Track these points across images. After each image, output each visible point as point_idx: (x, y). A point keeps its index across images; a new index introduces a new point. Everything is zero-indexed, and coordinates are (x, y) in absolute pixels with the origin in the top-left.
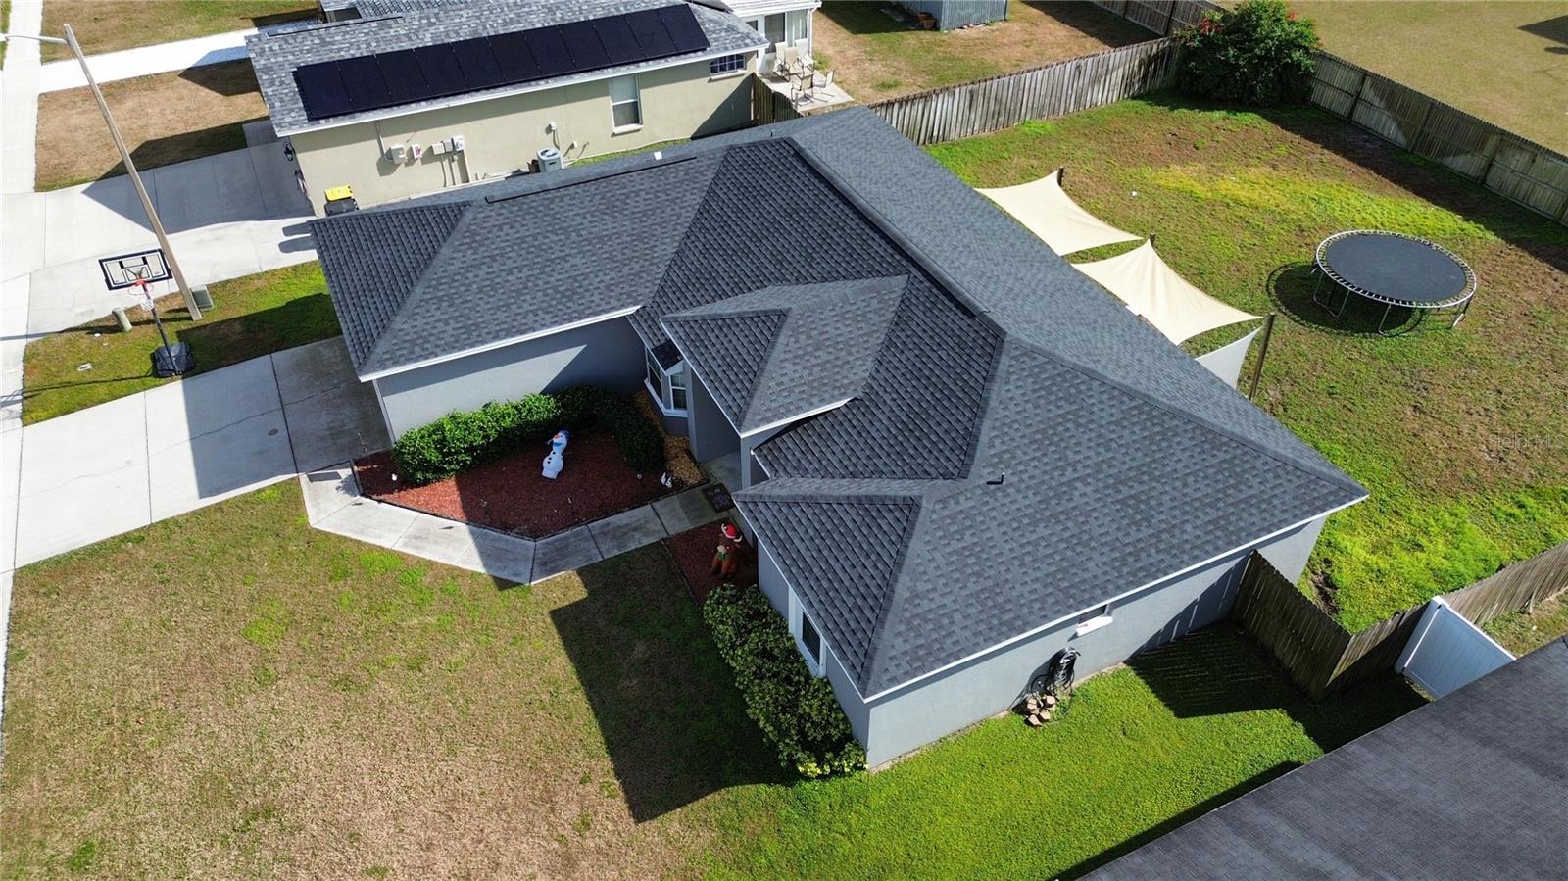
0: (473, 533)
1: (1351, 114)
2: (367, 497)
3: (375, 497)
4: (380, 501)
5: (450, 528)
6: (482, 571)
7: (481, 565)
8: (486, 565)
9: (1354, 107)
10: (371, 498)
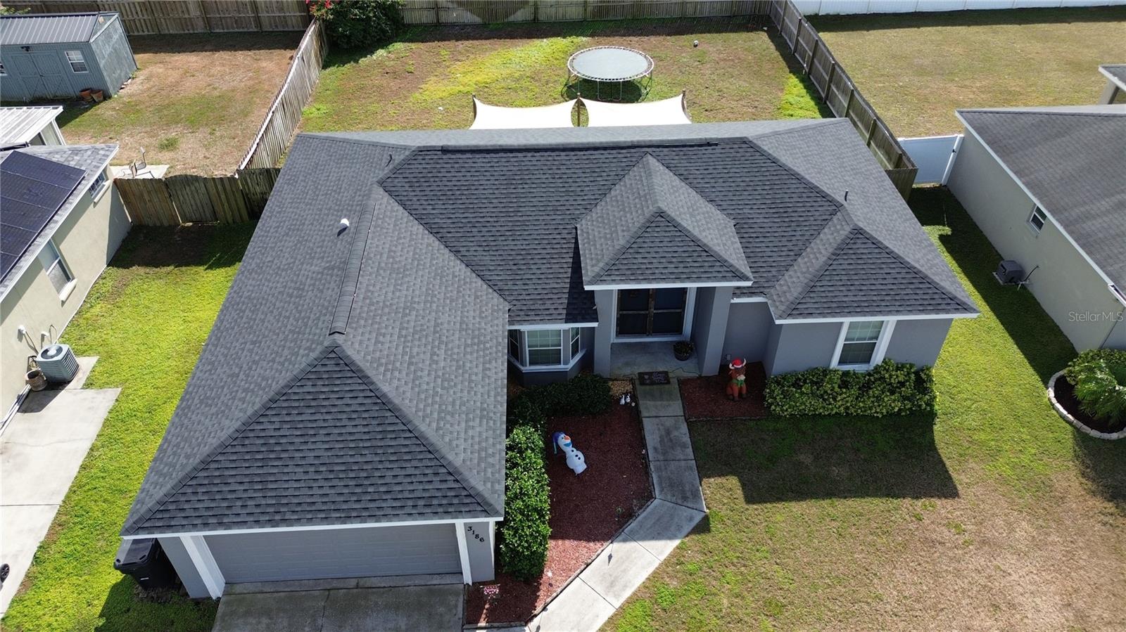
0: (625, 540)
1: (438, 20)
2: (531, 619)
3: (536, 612)
4: (544, 609)
5: (610, 557)
6: (676, 542)
7: (668, 542)
8: (670, 538)
9: (437, 15)
10: (536, 616)
